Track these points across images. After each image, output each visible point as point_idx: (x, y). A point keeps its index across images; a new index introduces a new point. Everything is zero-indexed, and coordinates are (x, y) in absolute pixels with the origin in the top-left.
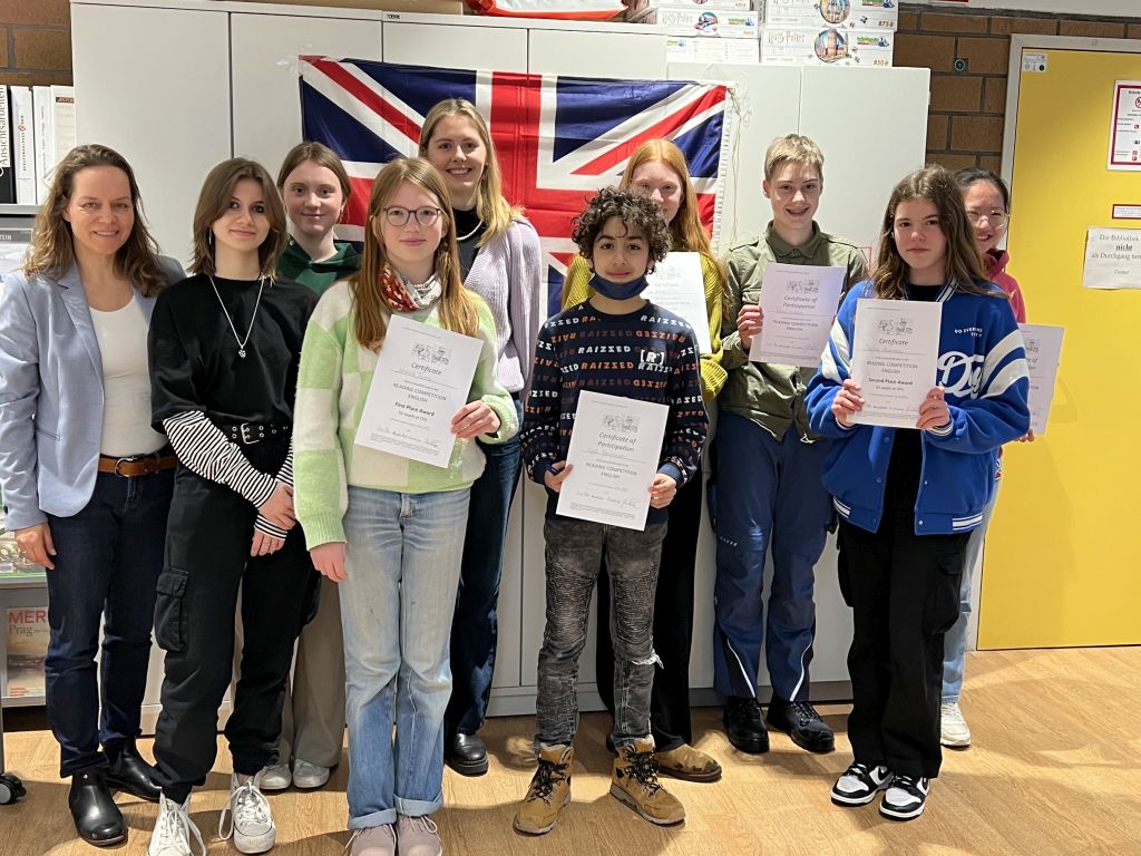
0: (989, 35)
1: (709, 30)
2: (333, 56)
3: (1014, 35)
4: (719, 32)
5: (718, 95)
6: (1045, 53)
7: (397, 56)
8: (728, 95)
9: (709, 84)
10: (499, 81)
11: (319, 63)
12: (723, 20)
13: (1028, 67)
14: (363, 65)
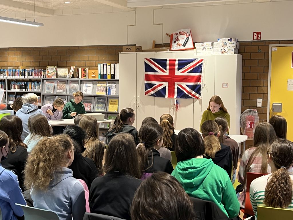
0: (265, 45)
1: (204, 50)
2: (148, 58)
3: (270, 45)
4: (206, 50)
5: (201, 60)
6: (276, 47)
7: (157, 58)
8: (203, 60)
9: (200, 59)
10: (170, 60)
11: (147, 59)
12: (206, 48)
13: (273, 50)
14: (152, 59)
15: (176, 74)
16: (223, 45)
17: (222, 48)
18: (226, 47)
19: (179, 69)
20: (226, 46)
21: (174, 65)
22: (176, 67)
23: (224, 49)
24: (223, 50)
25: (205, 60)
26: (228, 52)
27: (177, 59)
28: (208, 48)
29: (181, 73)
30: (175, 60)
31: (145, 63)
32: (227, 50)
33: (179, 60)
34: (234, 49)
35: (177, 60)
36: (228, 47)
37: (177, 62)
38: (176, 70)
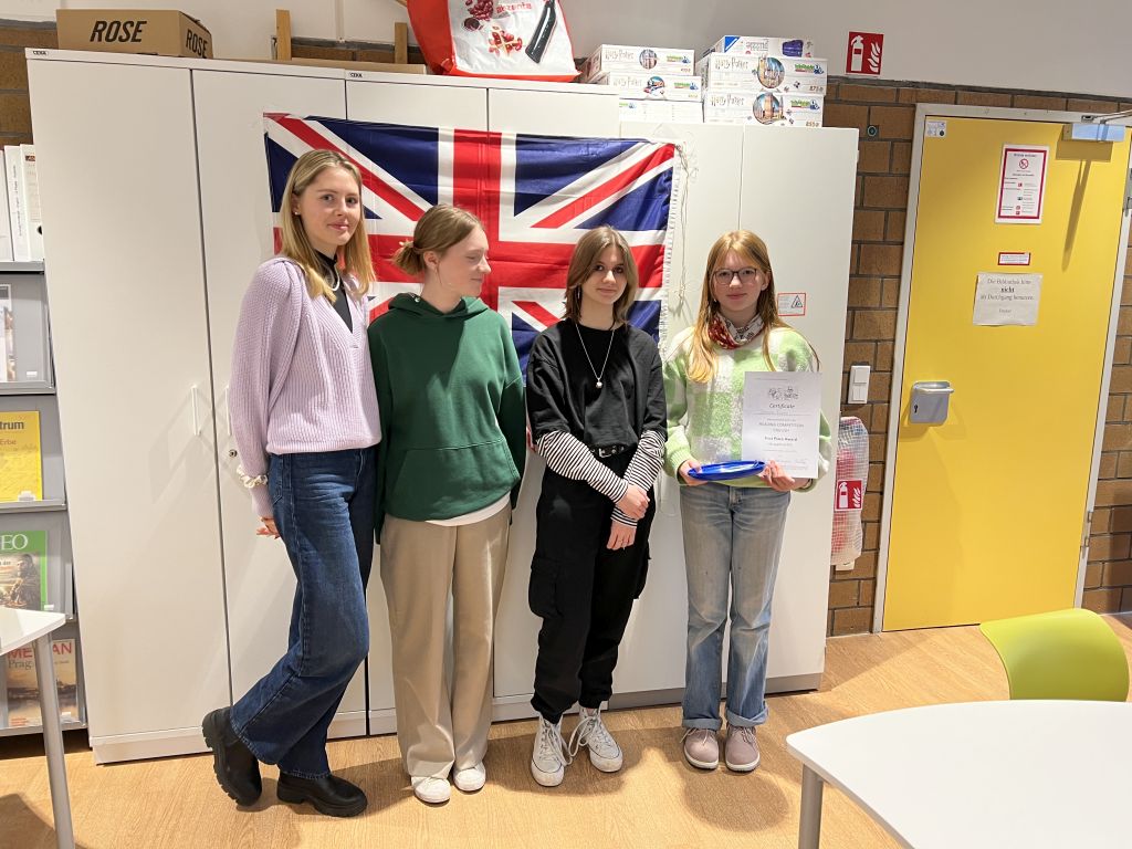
0: (897, 104)
1: (656, 93)
2: (297, 113)
3: (919, 105)
4: (666, 95)
5: (668, 152)
6: (945, 120)
7: (358, 115)
8: (676, 152)
9: (660, 142)
10: (461, 138)
11: (284, 120)
12: (669, 84)
13: (930, 132)
14: (326, 122)
15: (505, 235)
16: (761, 72)
17: (758, 89)
18: (781, 87)
19: (523, 202)
20: (780, 82)
21: (492, 172)
22: (508, 187)
23: (774, 99)
24: (765, 105)
25: (686, 150)
26: (792, 117)
27: (509, 134)
28: (678, 86)
29: (538, 225)
30: (494, 140)
31: (271, 146)
32: (787, 105)
33: (523, 142)
34: (820, 104)
35: (509, 142)
36: (792, 88)
37: (509, 156)
38: (506, 209)
